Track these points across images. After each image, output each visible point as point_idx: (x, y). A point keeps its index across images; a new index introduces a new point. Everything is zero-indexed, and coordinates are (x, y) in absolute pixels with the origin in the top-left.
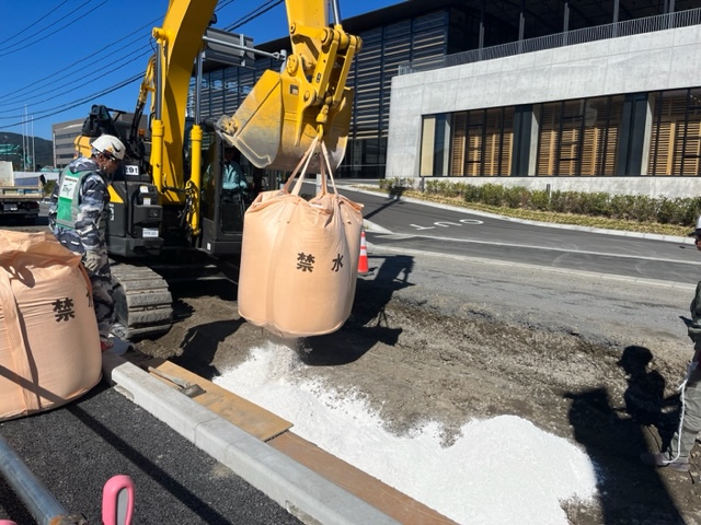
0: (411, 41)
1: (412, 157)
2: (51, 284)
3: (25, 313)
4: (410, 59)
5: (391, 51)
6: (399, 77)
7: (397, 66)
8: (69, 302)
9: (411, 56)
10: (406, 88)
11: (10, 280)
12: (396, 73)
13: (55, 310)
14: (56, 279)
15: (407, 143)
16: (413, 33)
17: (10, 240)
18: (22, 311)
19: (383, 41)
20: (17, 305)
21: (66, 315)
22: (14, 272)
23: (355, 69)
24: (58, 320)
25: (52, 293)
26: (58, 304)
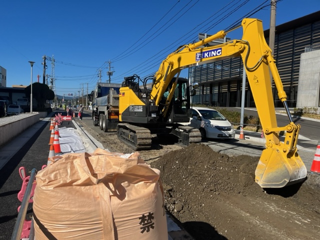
0: (311, 35)
1: (314, 96)
2: (139, 201)
3: (119, 226)
4: (311, 44)
5: (298, 41)
6: (305, 53)
7: (304, 48)
8: (151, 216)
9: (311, 42)
10: (310, 58)
11: (110, 196)
12: (303, 51)
13: (140, 223)
14: (144, 197)
15: (311, 88)
16: (312, 30)
17: (112, 164)
18: (117, 224)
19: (294, 36)
20: (114, 219)
21: (148, 227)
22: (113, 190)
23: (277, 52)
24: (142, 232)
25: (139, 209)
26: (143, 218)
